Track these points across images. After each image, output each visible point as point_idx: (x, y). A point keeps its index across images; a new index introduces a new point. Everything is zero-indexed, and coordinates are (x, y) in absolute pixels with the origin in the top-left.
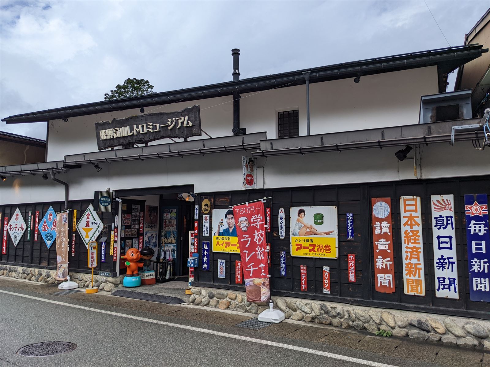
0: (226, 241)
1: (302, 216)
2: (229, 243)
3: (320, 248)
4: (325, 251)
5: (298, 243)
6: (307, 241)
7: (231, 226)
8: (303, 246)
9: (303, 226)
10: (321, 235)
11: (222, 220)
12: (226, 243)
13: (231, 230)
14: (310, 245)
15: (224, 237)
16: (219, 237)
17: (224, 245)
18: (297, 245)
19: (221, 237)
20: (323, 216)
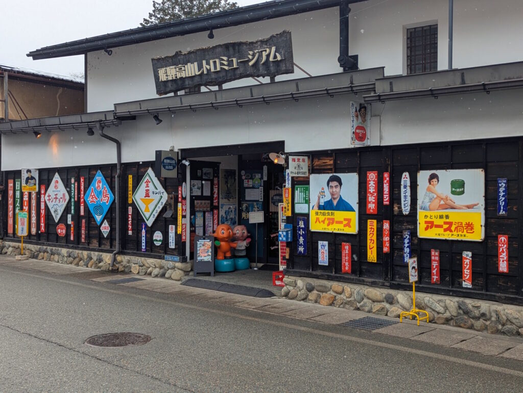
0: (329, 217)
1: (435, 183)
2: (333, 219)
3: (458, 226)
4: (465, 231)
5: (428, 219)
6: (441, 217)
7: (335, 197)
8: (435, 223)
9: (435, 196)
10: (460, 208)
11: (323, 189)
12: (329, 219)
13: (335, 202)
14: (445, 223)
15: (326, 211)
16: (319, 211)
17: (327, 222)
18: (426, 222)
19: (322, 211)
20: (464, 183)
